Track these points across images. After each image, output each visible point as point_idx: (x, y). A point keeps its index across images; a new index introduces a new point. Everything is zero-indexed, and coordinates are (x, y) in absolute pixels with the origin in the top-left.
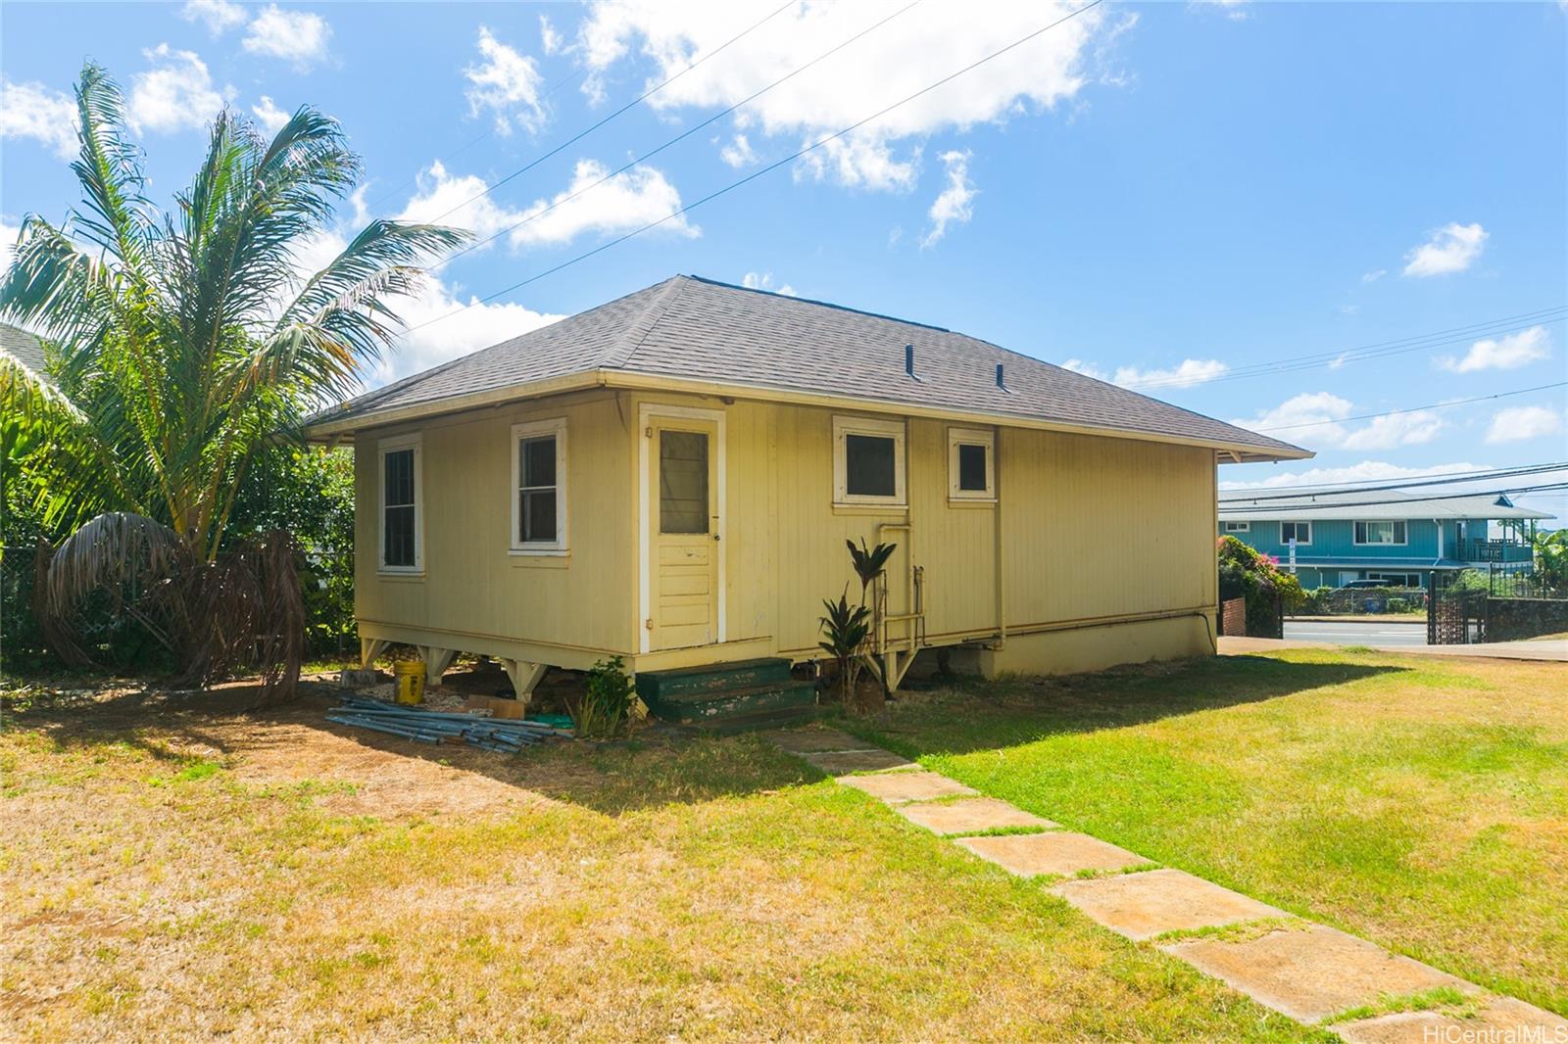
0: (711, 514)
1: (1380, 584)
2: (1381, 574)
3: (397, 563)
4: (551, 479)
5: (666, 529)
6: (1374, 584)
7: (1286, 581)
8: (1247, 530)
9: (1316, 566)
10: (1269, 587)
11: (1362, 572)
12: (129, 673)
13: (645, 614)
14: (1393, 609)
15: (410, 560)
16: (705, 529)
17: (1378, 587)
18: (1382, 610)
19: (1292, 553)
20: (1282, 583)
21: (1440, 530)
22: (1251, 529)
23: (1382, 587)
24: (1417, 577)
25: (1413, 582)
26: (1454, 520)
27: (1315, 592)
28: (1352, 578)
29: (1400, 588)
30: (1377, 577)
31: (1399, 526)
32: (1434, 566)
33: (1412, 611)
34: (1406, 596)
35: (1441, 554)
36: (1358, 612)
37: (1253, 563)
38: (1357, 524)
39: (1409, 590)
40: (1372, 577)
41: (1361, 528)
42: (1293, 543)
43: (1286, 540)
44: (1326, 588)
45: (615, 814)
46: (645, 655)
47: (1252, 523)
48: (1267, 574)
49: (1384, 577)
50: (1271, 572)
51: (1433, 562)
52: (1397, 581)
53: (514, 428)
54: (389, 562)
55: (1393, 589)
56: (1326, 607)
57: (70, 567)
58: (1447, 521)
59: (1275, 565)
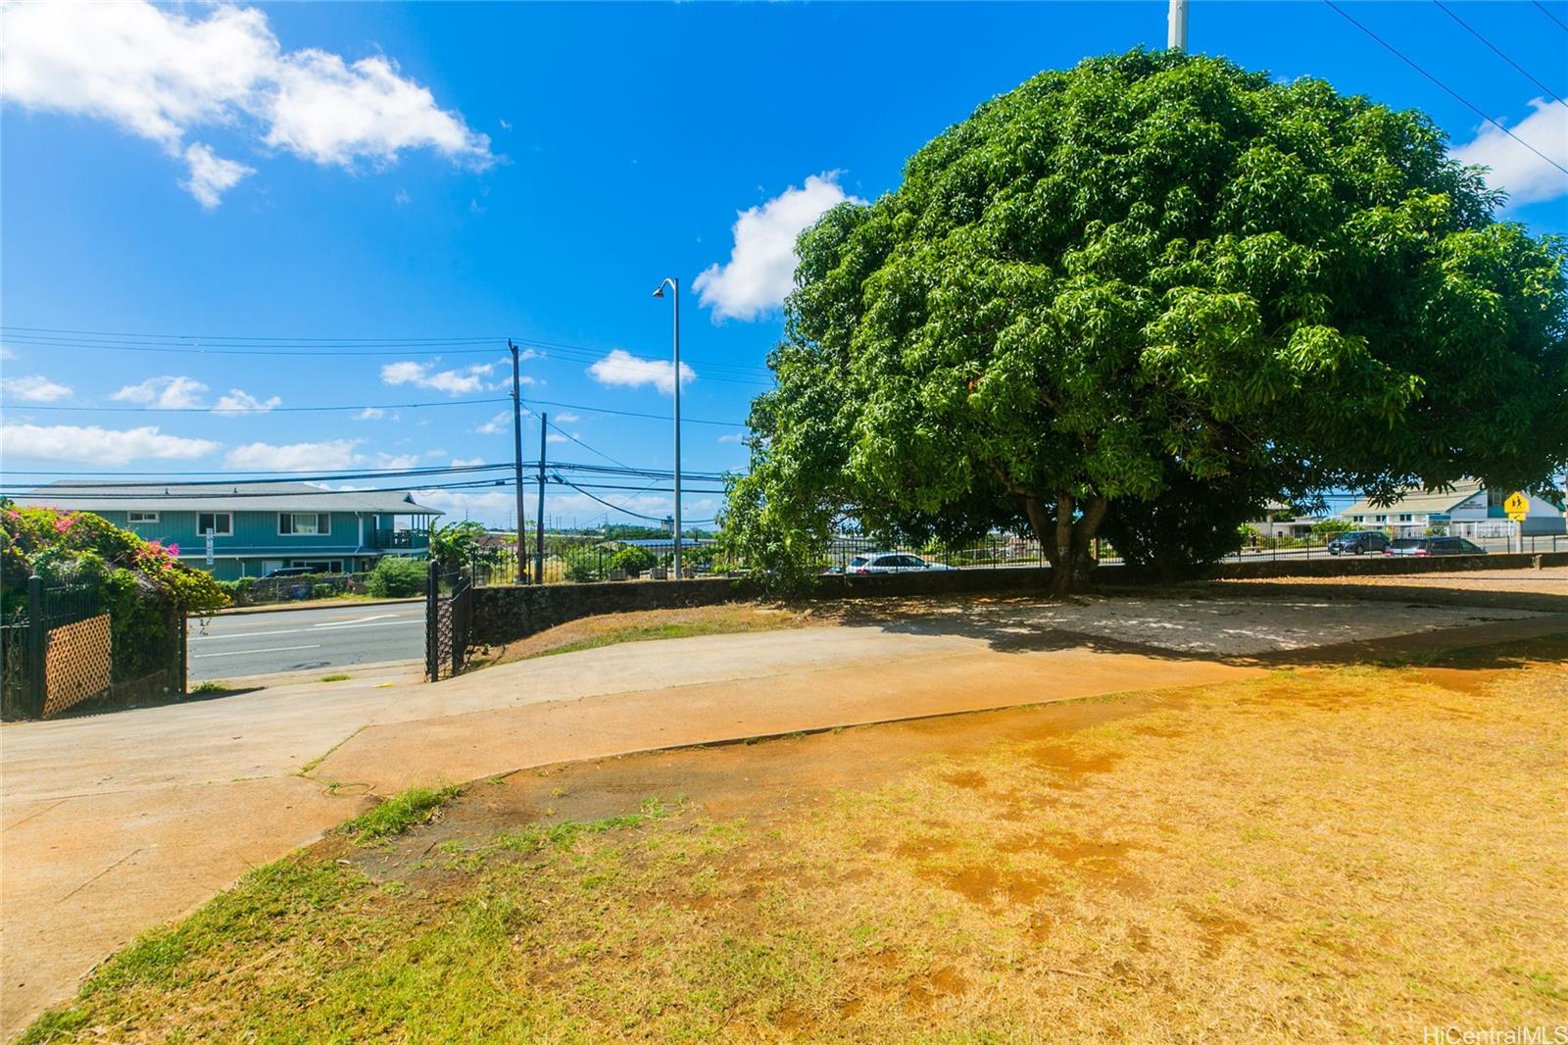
1: (306, 571)
2: (306, 561)
6: (300, 572)
7: (192, 581)
8: (156, 520)
9: (237, 556)
10: (160, 592)
11: (286, 561)
14: (320, 595)
17: (304, 575)
18: (309, 596)
19: (210, 544)
20: (185, 584)
21: (361, 521)
22: (161, 519)
23: (308, 575)
24: (340, 563)
25: (336, 568)
26: (372, 513)
27: (237, 583)
28: (277, 567)
29: (327, 575)
30: (302, 565)
31: (322, 517)
32: (355, 554)
33: (337, 595)
34: (332, 581)
35: (361, 543)
36: (283, 600)
37: (131, 556)
38: (282, 516)
39: (335, 576)
40: (296, 565)
41: (286, 519)
42: (210, 534)
43: (203, 531)
44: (249, 578)
47: (163, 513)
48: (158, 572)
49: (308, 565)
50: (165, 570)
51: (353, 550)
52: (322, 568)
55: (318, 576)
56: (249, 598)
58: (366, 513)
59: (174, 558)
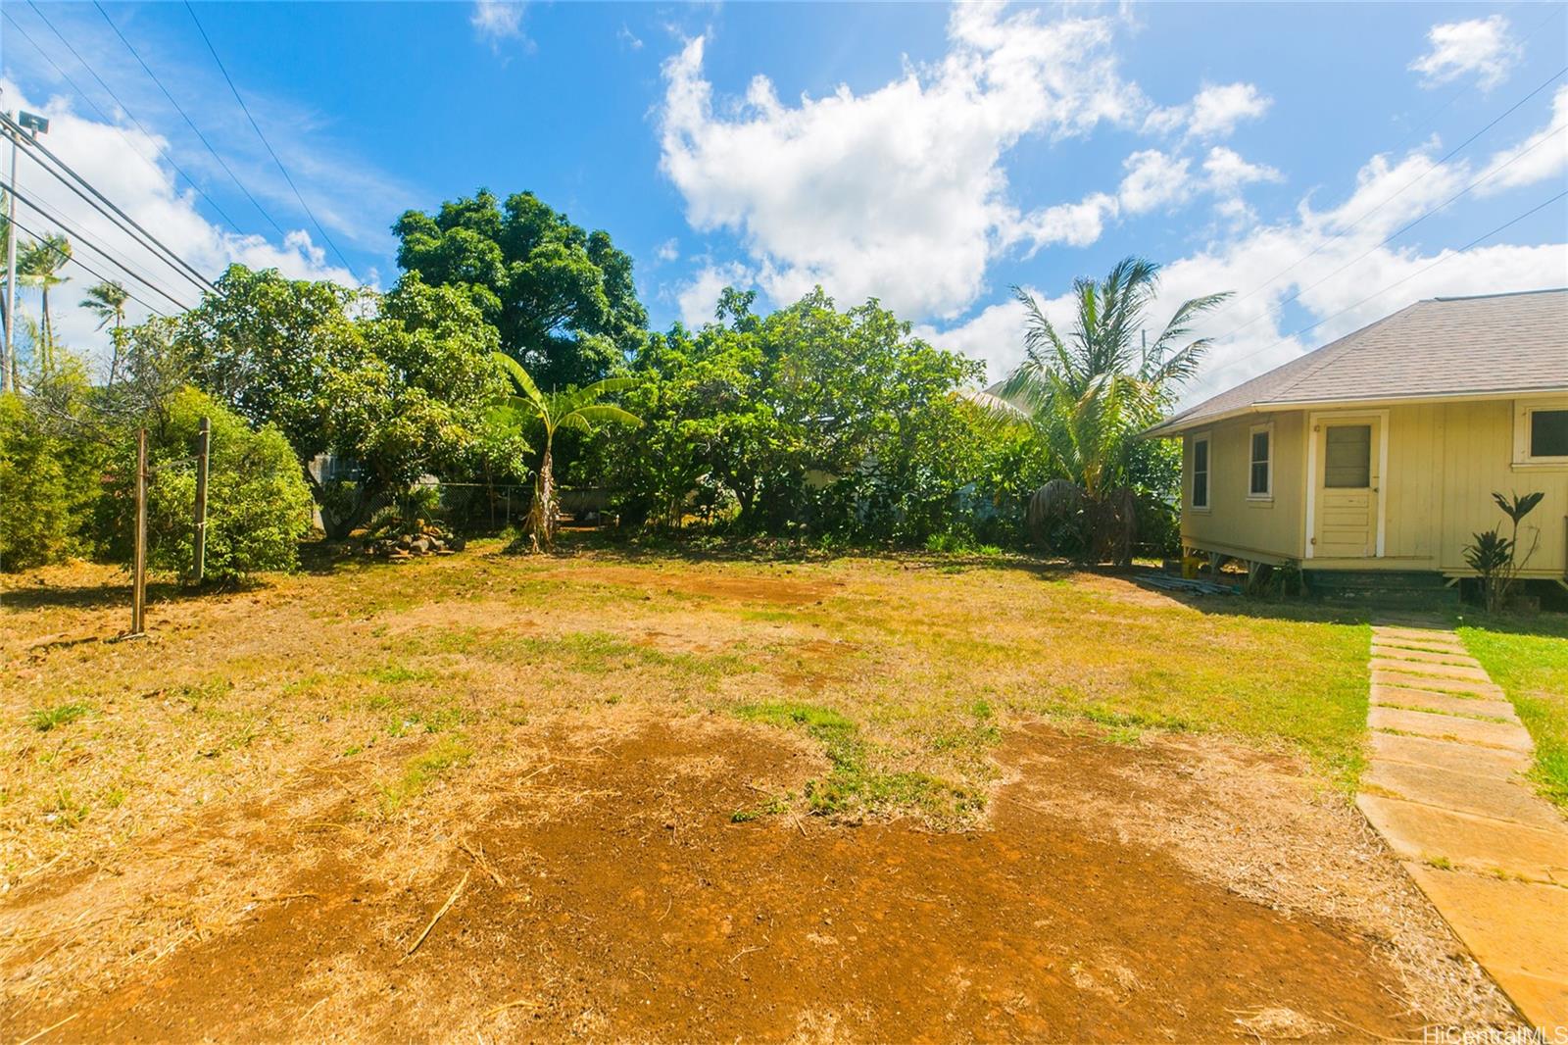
0: (1372, 475)
3: (1200, 504)
4: (1265, 457)
5: (1328, 485)
12: (1065, 556)
13: (1310, 535)
15: (1204, 503)
16: (1366, 484)
45: (1207, 614)
46: (1308, 560)
53: (1252, 428)
54: (1195, 504)
57: (1038, 504)
